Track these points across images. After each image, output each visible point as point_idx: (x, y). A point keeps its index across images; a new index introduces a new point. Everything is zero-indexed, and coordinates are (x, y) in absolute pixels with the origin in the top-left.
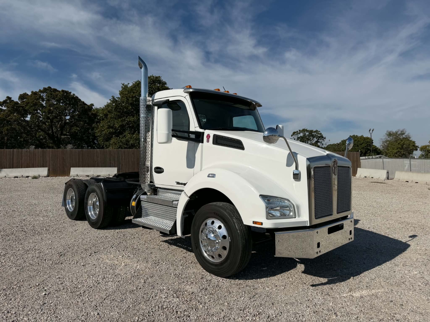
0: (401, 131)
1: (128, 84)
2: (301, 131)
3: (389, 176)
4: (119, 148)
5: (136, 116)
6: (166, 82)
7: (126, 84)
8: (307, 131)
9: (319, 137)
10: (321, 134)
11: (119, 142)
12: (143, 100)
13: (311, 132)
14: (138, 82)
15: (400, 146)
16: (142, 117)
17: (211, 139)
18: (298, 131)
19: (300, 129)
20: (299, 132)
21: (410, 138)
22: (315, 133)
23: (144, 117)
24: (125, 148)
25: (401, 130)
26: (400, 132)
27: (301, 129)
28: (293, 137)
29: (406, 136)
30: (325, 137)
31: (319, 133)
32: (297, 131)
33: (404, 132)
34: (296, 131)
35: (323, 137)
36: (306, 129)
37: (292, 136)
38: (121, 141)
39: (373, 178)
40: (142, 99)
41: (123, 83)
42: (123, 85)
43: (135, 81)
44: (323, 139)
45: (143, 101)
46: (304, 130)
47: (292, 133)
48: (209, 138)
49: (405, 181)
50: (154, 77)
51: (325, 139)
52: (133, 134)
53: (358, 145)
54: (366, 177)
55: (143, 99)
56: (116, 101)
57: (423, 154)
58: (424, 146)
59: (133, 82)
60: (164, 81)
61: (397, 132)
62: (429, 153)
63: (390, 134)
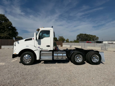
0: (62, 36)
15: (62, 40)
54: (65, 47)
62: (67, 41)
63: (60, 37)
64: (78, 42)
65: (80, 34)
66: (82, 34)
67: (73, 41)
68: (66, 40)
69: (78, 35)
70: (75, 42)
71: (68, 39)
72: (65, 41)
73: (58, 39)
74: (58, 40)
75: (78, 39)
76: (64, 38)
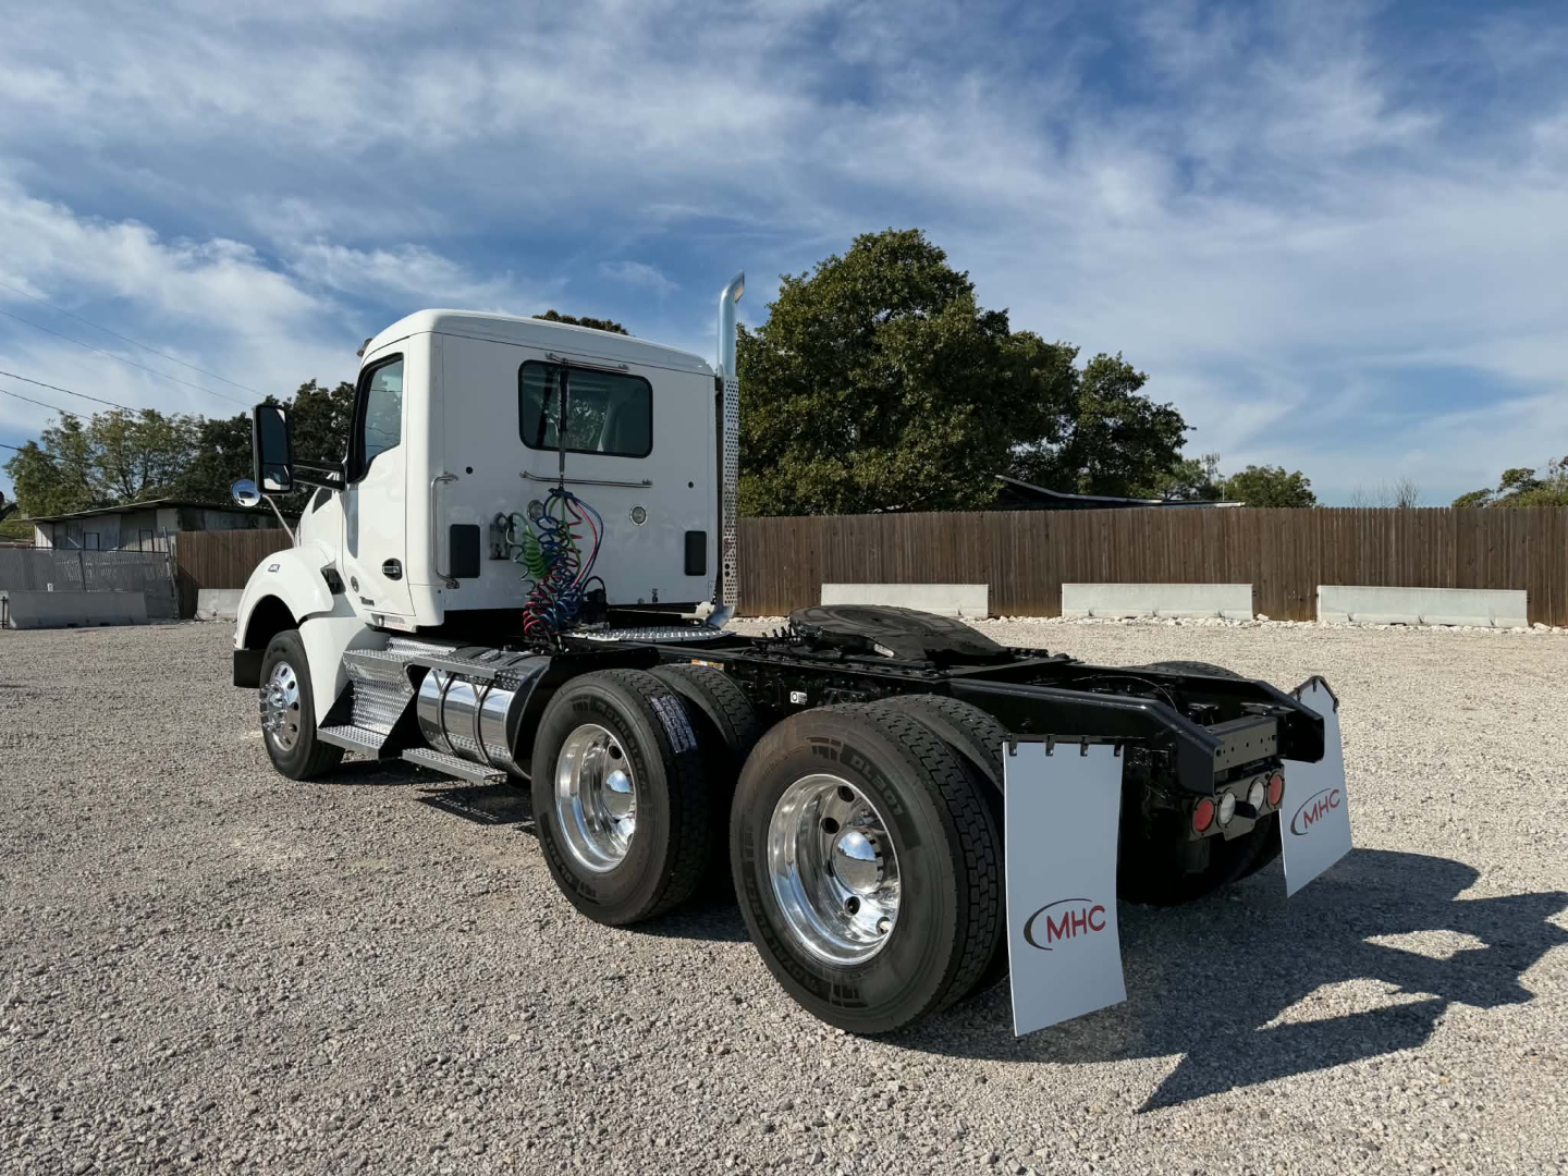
1: (805, 274)
4: (761, 513)
5: (819, 393)
6: (942, 249)
7: (795, 275)
11: (760, 494)
14: (833, 263)
24: (780, 513)
38: (769, 491)
41: (785, 274)
42: (786, 280)
43: (822, 260)
50: (894, 235)
52: (808, 460)
56: (753, 341)
59: (817, 266)
60: (934, 245)
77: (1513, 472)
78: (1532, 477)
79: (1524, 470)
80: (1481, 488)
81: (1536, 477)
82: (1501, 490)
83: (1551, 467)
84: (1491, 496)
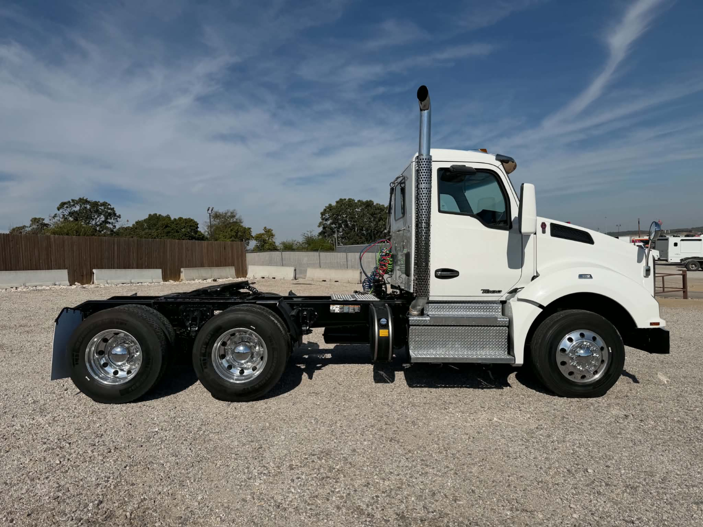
0: (232, 213)
2: (75, 202)
3: (297, 276)
8: (87, 202)
9: (110, 214)
10: (112, 209)
12: (426, 161)
13: (95, 204)
15: (234, 234)
16: (424, 188)
17: (548, 229)
18: (71, 201)
19: (73, 199)
20: (72, 204)
21: (242, 223)
22: (103, 208)
23: (426, 188)
25: (231, 211)
26: (229, 214)
27: (77, 199)
28: (61, 211)
29: (237, 219)
30: (120, 215)
31: (109, 207)
32: (69, 202)
33: (235, 214)
34: (66, 201)
35: (115, 214)
36: (85, 198)
37: (59, 210)
39: (275, 278)
40: (424, 158)
44: (115, 217)
45: (426, 163)
46: (83, 201)
47: (58, 205)
48: (545, 228)
49: (321, 280)
51: (120, 218)
53: (177, 230)
54: (264, 278)
55: (426, 159)
57: (258, 244)
58: (259, 234)
61: (226, 214)
62: (266, 244)
63: (217, 216)
64: (331, 249)
65: (341, 202)
66: (350, 203)
67: (300, 239)
68: (258, 238)
69: (330, 207)
70: (311, 245)
71: (269, 232)
72: (253, 244)
73: (203, 229)
74: (202, 238)
75: (326, 232)
76: (246, 224)
77: (35, 219)
78: (44, 222)
79: (40, 218)
80: (21, 225)
81: (46, 222)
82: (31, 226)
83: (50, 218)
84: (27, 229)
